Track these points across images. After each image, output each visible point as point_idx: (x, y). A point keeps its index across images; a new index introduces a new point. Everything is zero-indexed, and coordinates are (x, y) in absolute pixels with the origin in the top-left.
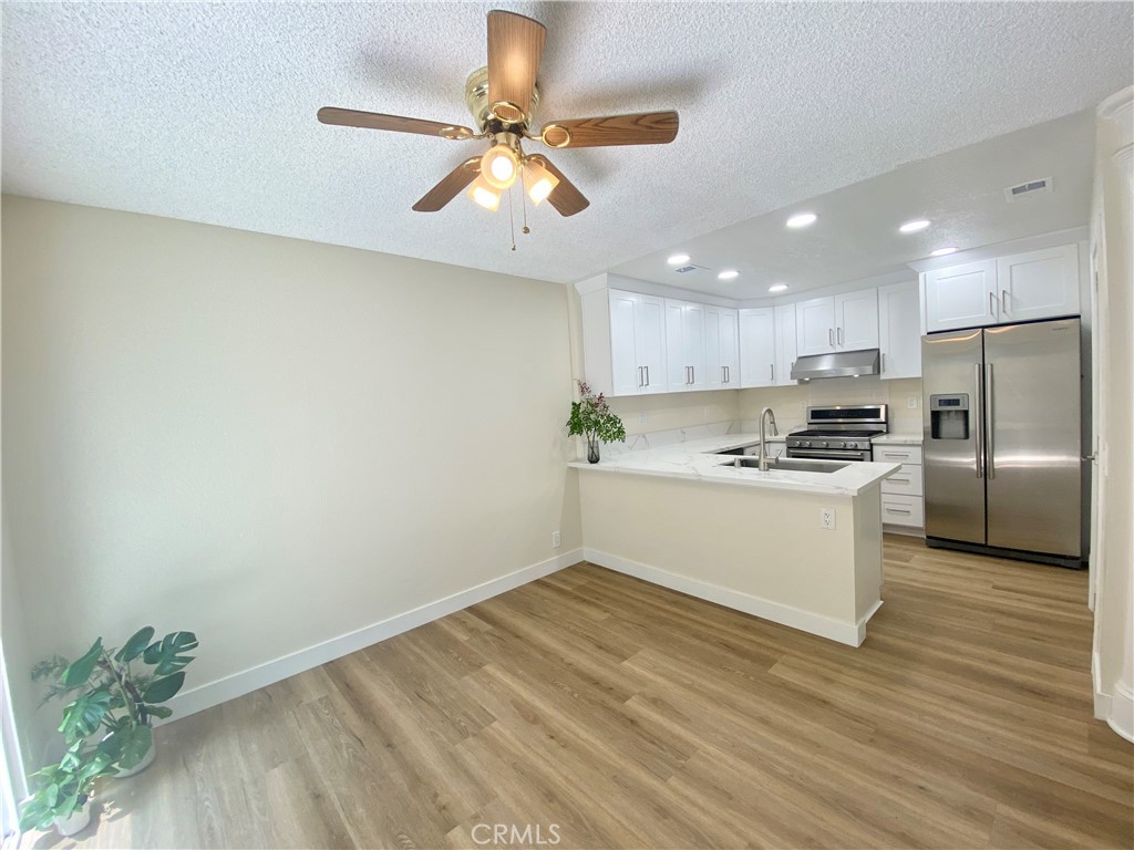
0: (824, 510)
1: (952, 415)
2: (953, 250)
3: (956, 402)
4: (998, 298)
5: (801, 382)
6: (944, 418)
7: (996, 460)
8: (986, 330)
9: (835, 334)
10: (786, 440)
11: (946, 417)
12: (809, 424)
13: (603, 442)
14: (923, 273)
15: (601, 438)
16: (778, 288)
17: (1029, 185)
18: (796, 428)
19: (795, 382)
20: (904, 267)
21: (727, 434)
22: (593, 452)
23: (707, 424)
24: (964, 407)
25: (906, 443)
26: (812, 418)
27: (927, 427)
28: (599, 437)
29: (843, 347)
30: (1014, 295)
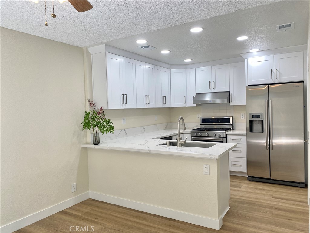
0: (205, 166)
1: (257, 122)
2: (258, 50)
3: (258, 116)
4: (275, 72)
5: (197, 105)
6: (254, 123)
7: (274, 141)
8: (269, 85)
9: (212, 84)
10: (190, 132)
11: (255, 123)
12: (201, 125)
13: (102, 133)
14: (247, 59)
15: (100, 131)
16: (188, 60)
17: (285, 25)
18: (195, 126)
19: (195, 105)
20: (239, 56)
21: (165, 129)
22: (96, 139)
23: (156, 124)
24: (261, 118)
25: (240, 134)
26: (202, 122)
27: (248, 127)
28: (100, 130)
29: (215, 90)
30: (280, 71)
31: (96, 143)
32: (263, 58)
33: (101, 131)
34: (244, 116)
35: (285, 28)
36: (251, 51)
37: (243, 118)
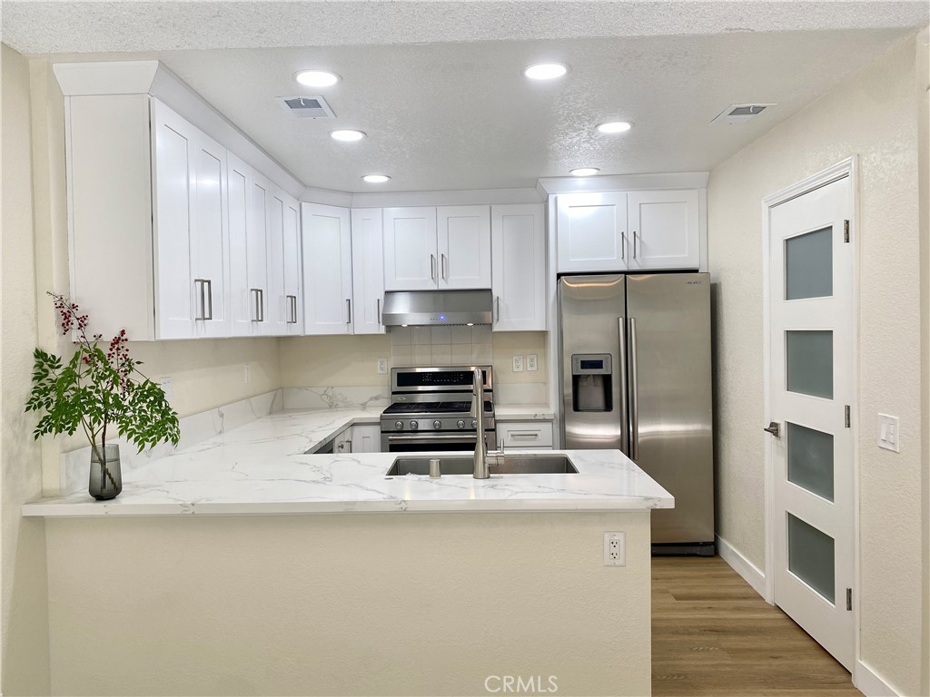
0: (607, 537)
1: (591, 379)
2: (594, 172)
3: (598, 364)
4: (631, 241)
5: (389, 328)
6: (583, 384)
8: (629, 276)
9: (438, 263)
10: (379, 421)
11: (585, 384)
12: (393, 393)
13: (136, 447)
14: (554, 196)
15: (129, 437)
16: (376, 179)
17: (754, 107)
18: (371, 399)
19: (382, 330)
20: (534, 183)
21: (270, 413)
22: (105, 472)
23: (248, 398)
24: (607, 370)
25: (537, 418)
26: (398, 385)
27: (568, 395)
28: (125, 435)
29: (447, 283)
30: (643, 239)
31: (106, 489)
32: (599, 198)
33: (134, 436)
34: (521, 364)
35: (752, 116)
36: (574, 173)
37: (521, 369)
